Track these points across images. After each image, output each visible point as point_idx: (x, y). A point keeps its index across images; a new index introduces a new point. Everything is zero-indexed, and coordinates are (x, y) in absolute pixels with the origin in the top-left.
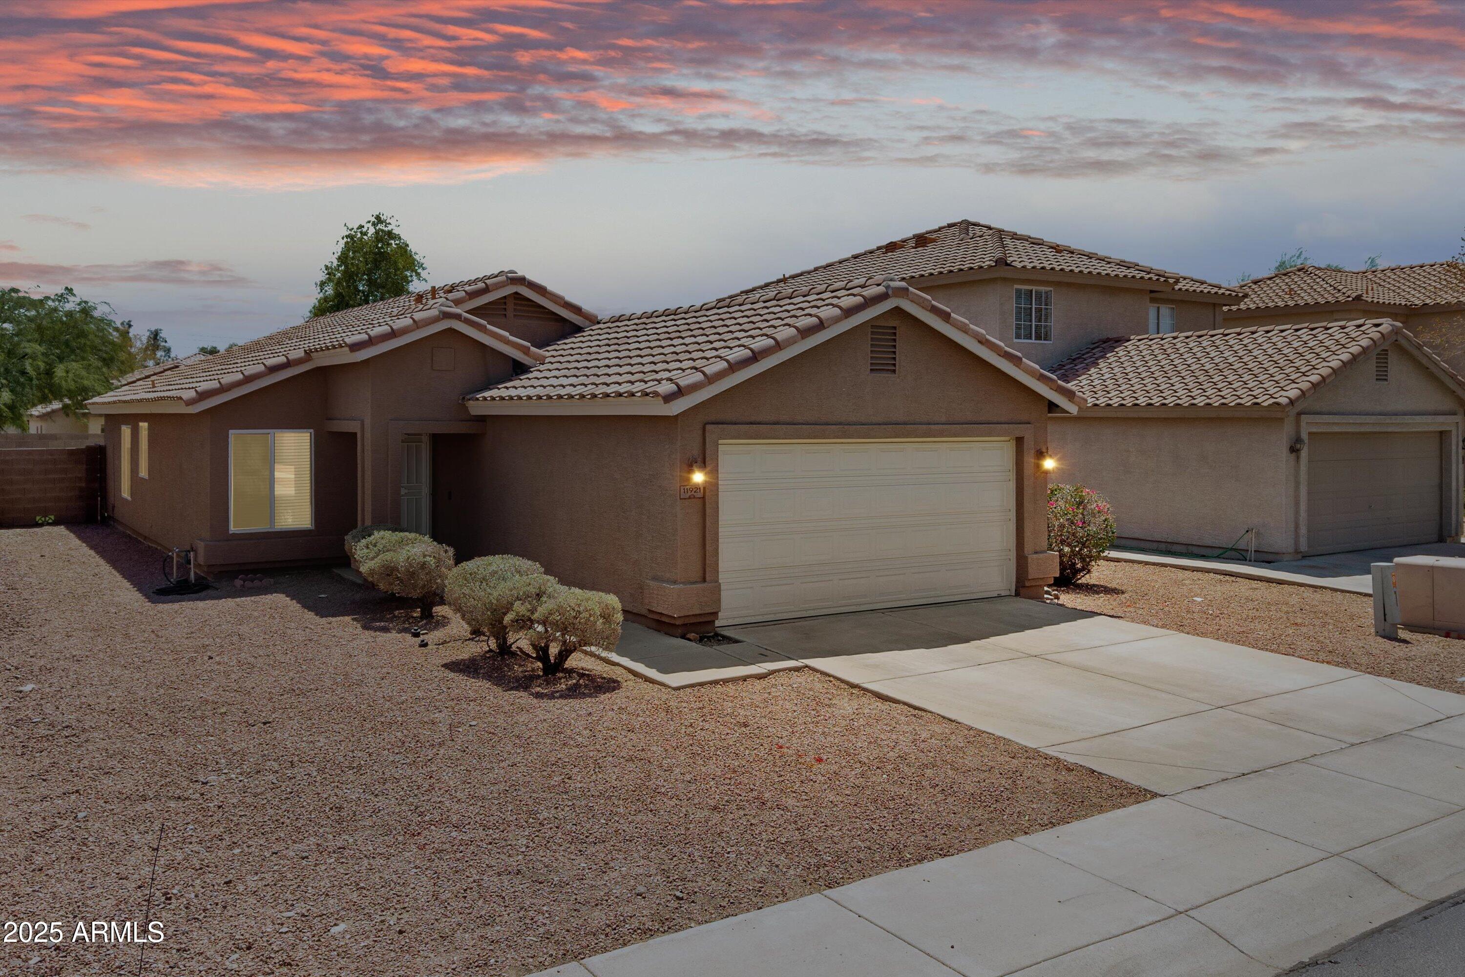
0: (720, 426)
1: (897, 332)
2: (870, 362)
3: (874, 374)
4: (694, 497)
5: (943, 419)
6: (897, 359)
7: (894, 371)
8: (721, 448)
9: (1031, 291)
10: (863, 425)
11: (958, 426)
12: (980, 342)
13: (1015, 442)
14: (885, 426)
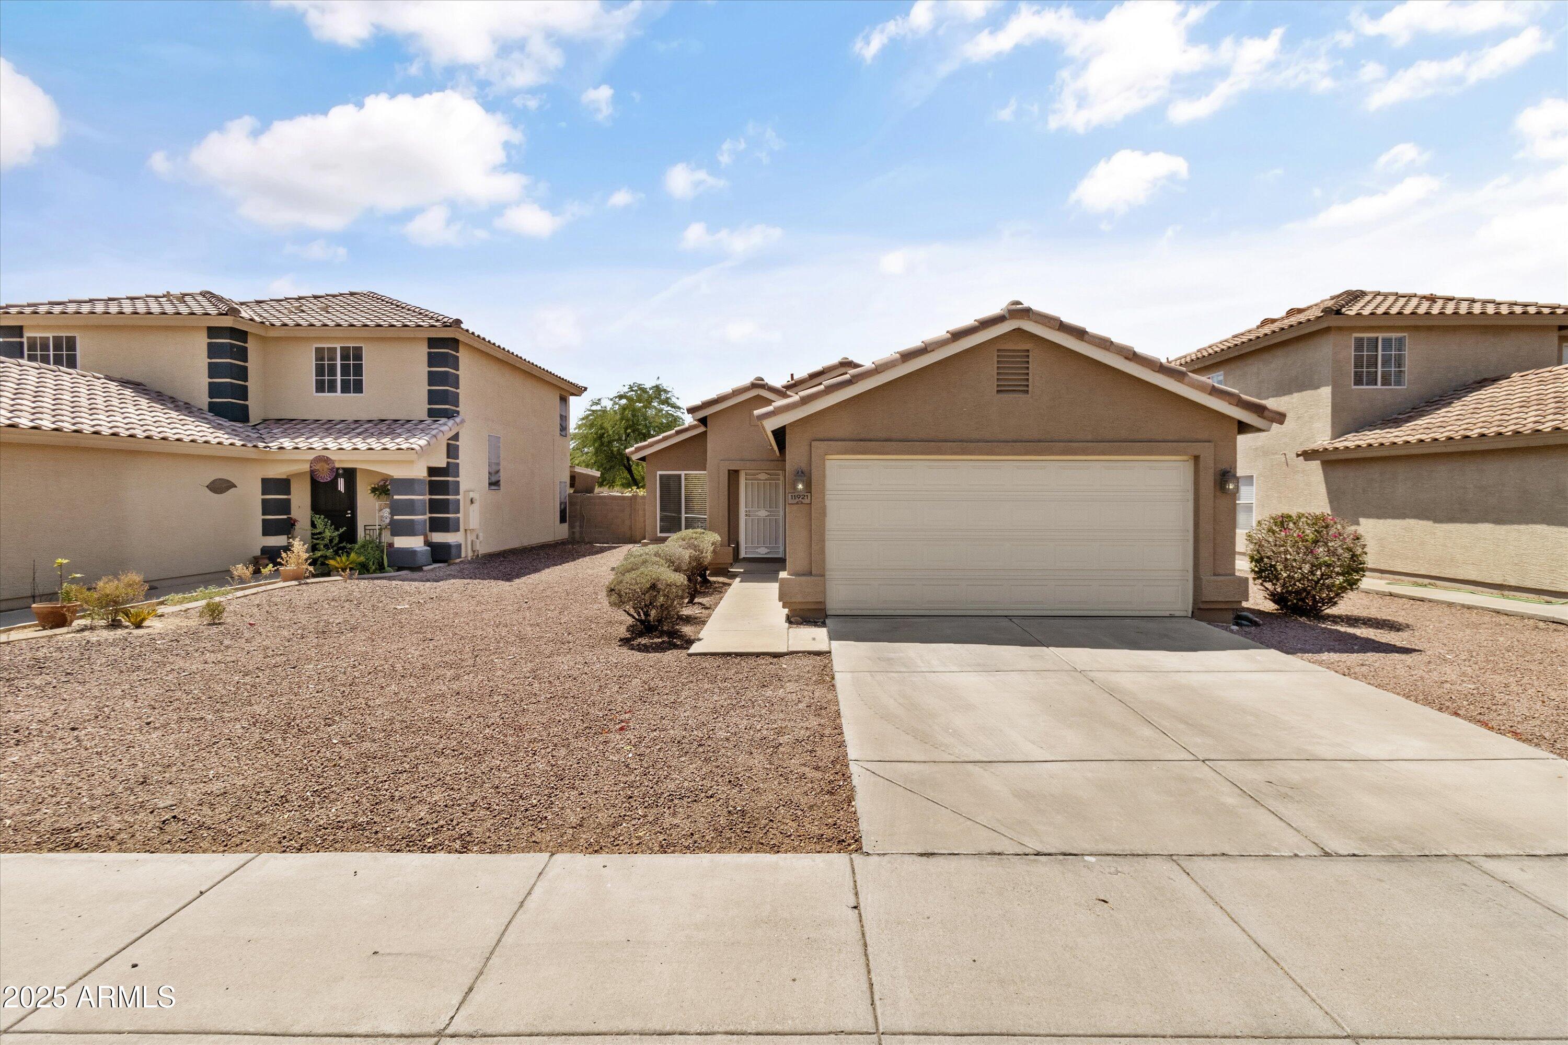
0: (825, 442)
1: (1030, 354)
2: (996, 383)
3: (1000, 395)
4: (802, 503)
5: (1090, 437)
6: (1030, 380)
7: (1027, 392)
8: (827, 463)
9: (1377, 339)
10: (988, 442)
11: (1107, 444)
12: (1126, 358)
13: (1193, 461)
14: (1013, 444)
